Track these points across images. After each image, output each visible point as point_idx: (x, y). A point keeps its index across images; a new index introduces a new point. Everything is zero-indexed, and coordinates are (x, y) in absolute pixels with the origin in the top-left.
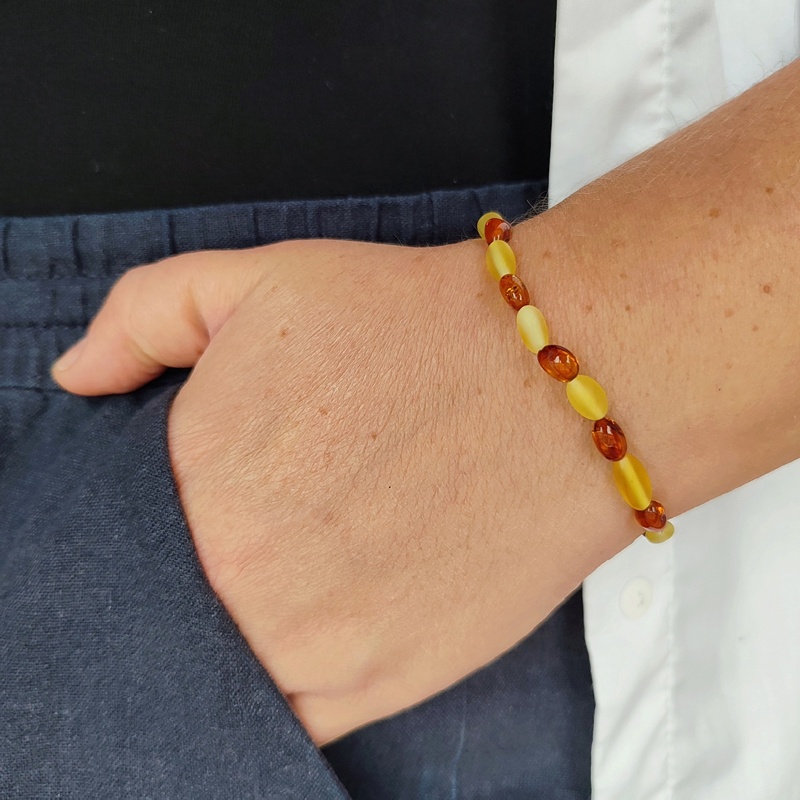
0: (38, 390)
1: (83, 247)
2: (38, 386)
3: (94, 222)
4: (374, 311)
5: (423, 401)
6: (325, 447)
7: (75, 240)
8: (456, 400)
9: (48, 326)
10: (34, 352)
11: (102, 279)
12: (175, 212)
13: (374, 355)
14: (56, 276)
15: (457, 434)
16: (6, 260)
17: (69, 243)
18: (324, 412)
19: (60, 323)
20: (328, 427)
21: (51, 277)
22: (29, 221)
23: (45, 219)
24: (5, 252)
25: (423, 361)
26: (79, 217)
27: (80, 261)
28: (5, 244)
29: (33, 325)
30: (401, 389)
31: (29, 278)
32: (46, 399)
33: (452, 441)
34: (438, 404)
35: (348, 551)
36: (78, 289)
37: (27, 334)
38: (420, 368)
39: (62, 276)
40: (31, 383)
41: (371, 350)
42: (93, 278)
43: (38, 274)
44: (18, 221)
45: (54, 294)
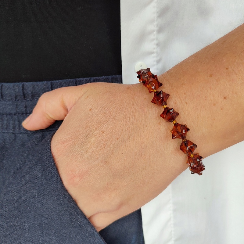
0: (13, 133)
1: (25, 92)
2: (13, 132)
3: (28, 85)
4: (116, 103)
5: (131, 129)
6: (103, 142)
7: (23, 90)
8: (140, 128)
9: (15, 114)
10: (12, 122)
11: (31, 101)
12: (52, 82)
13: (116, 116)
14: (17, 100)
15: (141, 138)
16: (2, 95)
17: (21, 91)
18: (103, 132)
19: (19, 113)
20: (104, 137)
21: (15, 100)
22: (8, 84)
23: (13, 83)
24: (1, 93)
25: (130, 117)
26: (24, 83)
27: (24, 96)
28: (1, 91)
29: (11, 114)
30: (124, 125)
31: (9, 100)
32: (15, 136)
33: (140, 140)
34: (135, 130)
35: (112, 172)
36: (24, 104)
37: (9, 117)
38: (129, 119)
39: (19, 100)
40: (11, 131)
41: (116, 114)
42: (28, 101)
43: (11, 99)
44: (5, 84)
45: (17, 105)
